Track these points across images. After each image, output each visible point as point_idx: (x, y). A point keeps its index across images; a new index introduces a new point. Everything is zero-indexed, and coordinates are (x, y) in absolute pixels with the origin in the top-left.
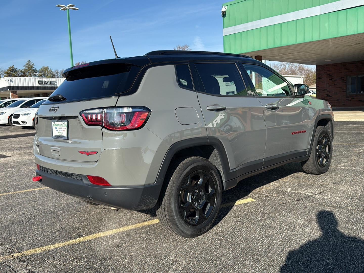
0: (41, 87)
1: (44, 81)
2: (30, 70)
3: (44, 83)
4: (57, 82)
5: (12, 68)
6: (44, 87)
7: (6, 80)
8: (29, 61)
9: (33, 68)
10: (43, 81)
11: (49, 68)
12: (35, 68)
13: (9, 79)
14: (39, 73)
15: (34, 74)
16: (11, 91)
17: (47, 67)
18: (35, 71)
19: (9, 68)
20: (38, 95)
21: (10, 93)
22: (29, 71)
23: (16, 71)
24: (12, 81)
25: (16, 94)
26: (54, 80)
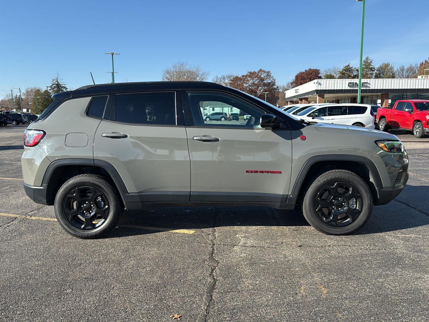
0: (351, 89)
1: (355, 83)
2: (367, 68)
3: (354, 86)
4: (371, 83)
5: (348, 67)
6: (355, 89)
7: (314, 83)
8: (368, 57)
9: (371, 65)
10: (353, 83)
11: (389, 65)
12: (373, 66)
13: (317, 82)
14: (377, 71)
15: (371, 73)
16: (318, 95)
17: (388, 63)
18: (373, 69)
19: (344, 67)
20: (354, 98)
21: (318, 97)
22: (365, 70)
23: (352, 70)
24: (320, 84)
25: (323, 97)
26: (367, 82)
